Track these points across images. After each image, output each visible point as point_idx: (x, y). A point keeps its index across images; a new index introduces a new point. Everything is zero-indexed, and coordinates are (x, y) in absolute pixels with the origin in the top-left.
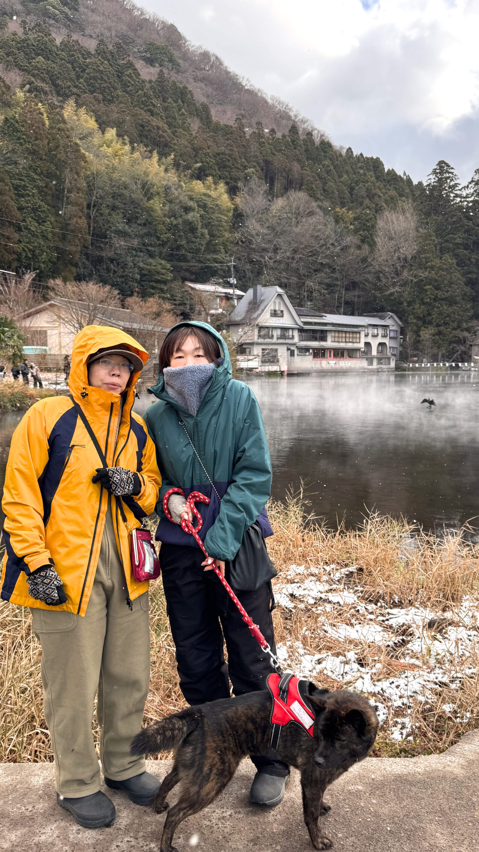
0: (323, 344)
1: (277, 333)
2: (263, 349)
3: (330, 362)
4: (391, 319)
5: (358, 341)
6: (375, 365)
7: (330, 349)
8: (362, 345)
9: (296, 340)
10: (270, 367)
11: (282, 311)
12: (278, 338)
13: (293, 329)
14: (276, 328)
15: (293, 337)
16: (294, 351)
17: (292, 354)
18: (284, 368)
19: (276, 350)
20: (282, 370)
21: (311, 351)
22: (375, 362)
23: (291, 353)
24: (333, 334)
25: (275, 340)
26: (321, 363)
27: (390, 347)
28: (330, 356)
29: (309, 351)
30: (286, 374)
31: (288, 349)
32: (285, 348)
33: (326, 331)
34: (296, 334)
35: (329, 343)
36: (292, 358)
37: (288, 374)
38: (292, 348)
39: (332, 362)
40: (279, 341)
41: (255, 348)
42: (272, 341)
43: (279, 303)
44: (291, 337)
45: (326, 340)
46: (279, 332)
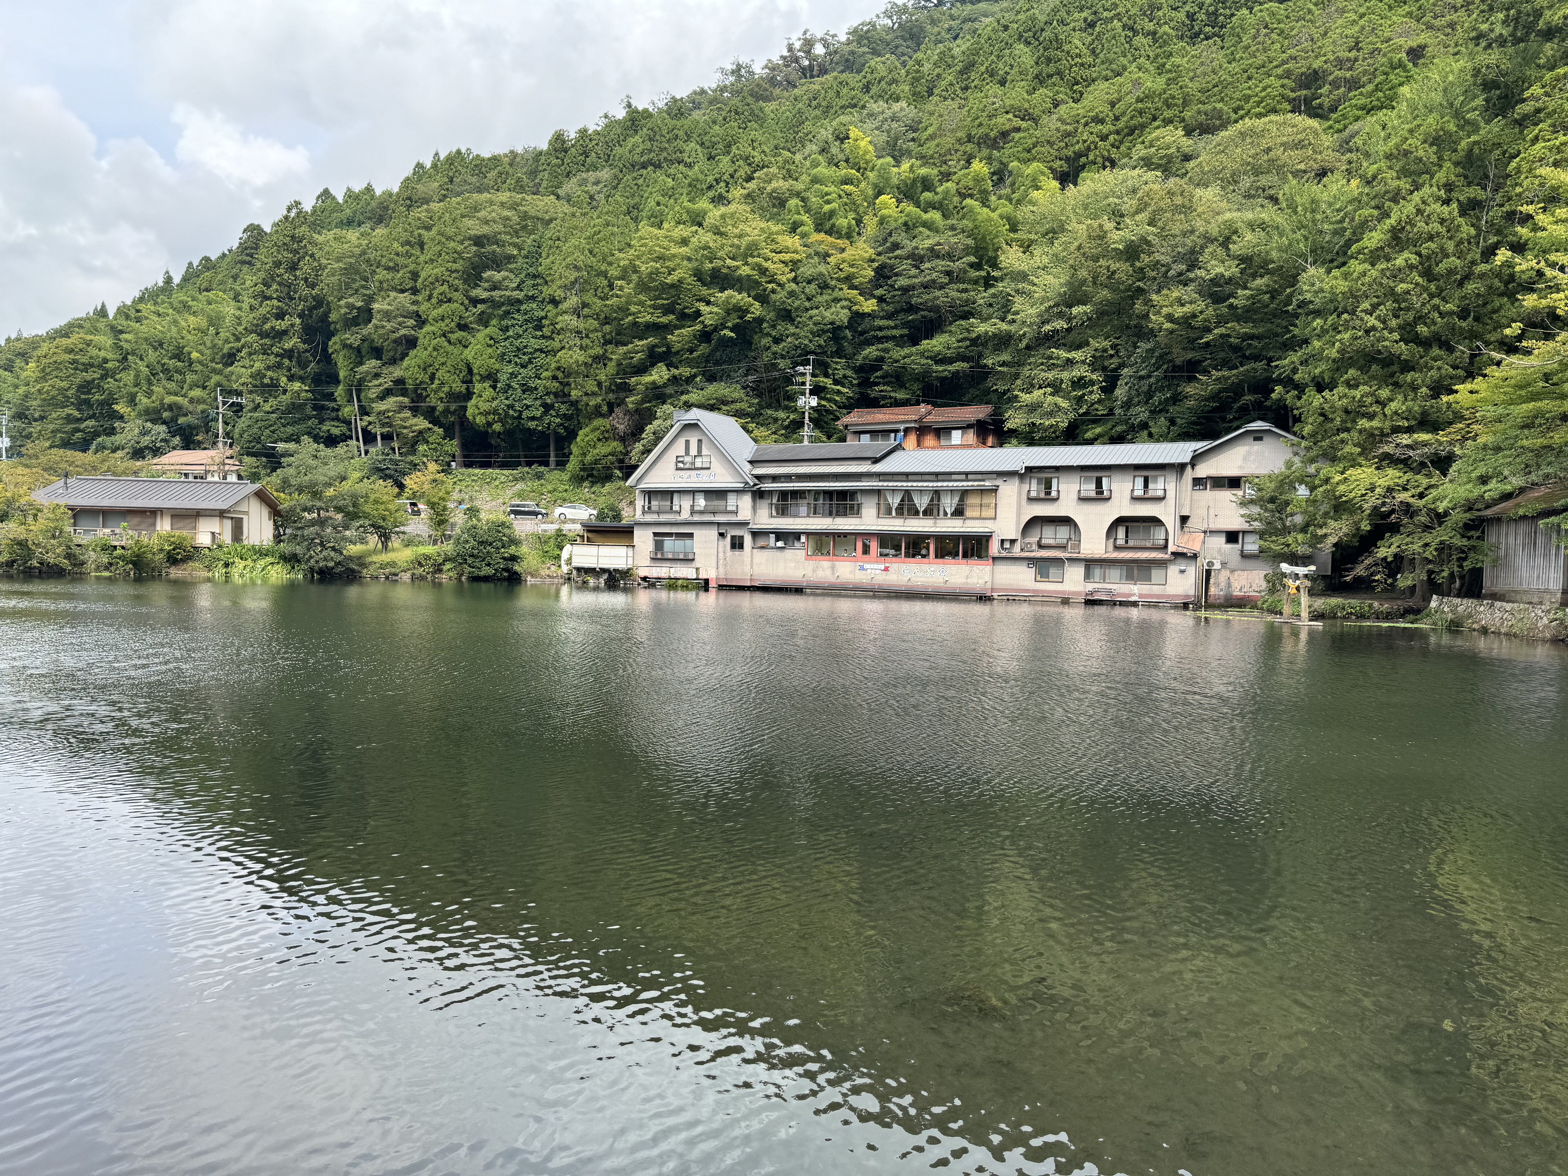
0: (843, 523)
1: (692, 502)
2: (655, 534)
3: (866, 566)
5: (989, 513)
7: (866, 535)
8: (1004, 524)
10: (672, 570)
12: (693, 512)
13: (738, 492)
14: (693, 492)
16: (742, 537)
17: (737, 544)
18: (711, 573)
19: (691, 535)
20: (703, 575)
21: (803, 539)
22: (1075, 573)
23: (732, 542)
25: (685, 515)
26: (833, 568)
28: (867, 550)
29: (799, 539)
30: (713, 584)
31: (722, 535)
32: (714, 531)
33: (858, 492)
34: (746, 502)
35: (868, 520)
36: (737, 553)
37: (721, 587)
38: (737, 532)
39: (876, 566)
40: (697, 518)
41: (637, 532)
42: (678, 518)
43: (700, 441)
44: (734, 508)
45: (857, 514)
46: (701, 502)
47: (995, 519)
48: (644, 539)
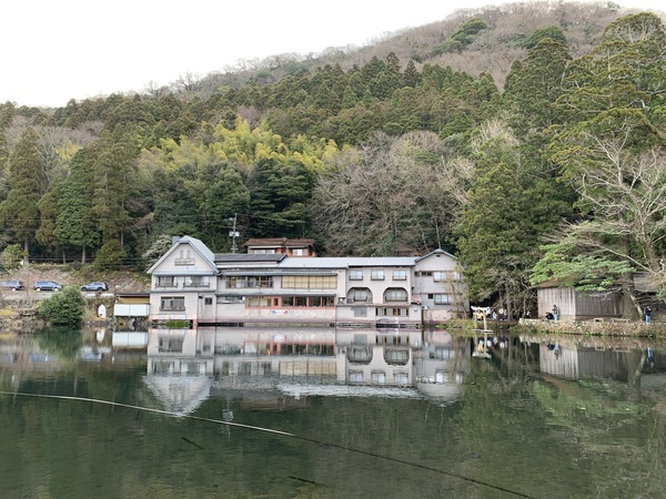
1: (184, 281)
2: (162, 298)
3: (276, 311)
5: (332, 286)
6: (371, 317)
7: (276, 296)
8: (342, 291)
10: (172, 316)
11: (193, 259)
12: (184, 286)
13: (209, 276)
14: (185, 276)
15: (209, 285)
16: (211, 298)
17: (209, 301)
18: (194, 317)
19: (183, 298)
20: (189, 318)
21: (244, 298)
22: (373, 311)
23: (206, 300)
24: (285, 279)
25: (180, 288)
26: (259, 312)
28: (276, 303)
29: (241, 298)
30: (195, 323)
31: (200, 297)
32: (196, 296)
33: (271, 276)
34: (214, 281)
35: (278, 288)
36: (209, 306)
37: (200, 324)
38: (208, 296)
39: (281, 311)
40: (186, 289)
41: (151, 296)
42: (175, 289)
43: (189, 251)
44: (207, 284)
45: (271, 286)
46: (189, 281)
47: (336, 288)
48: (155, 300)
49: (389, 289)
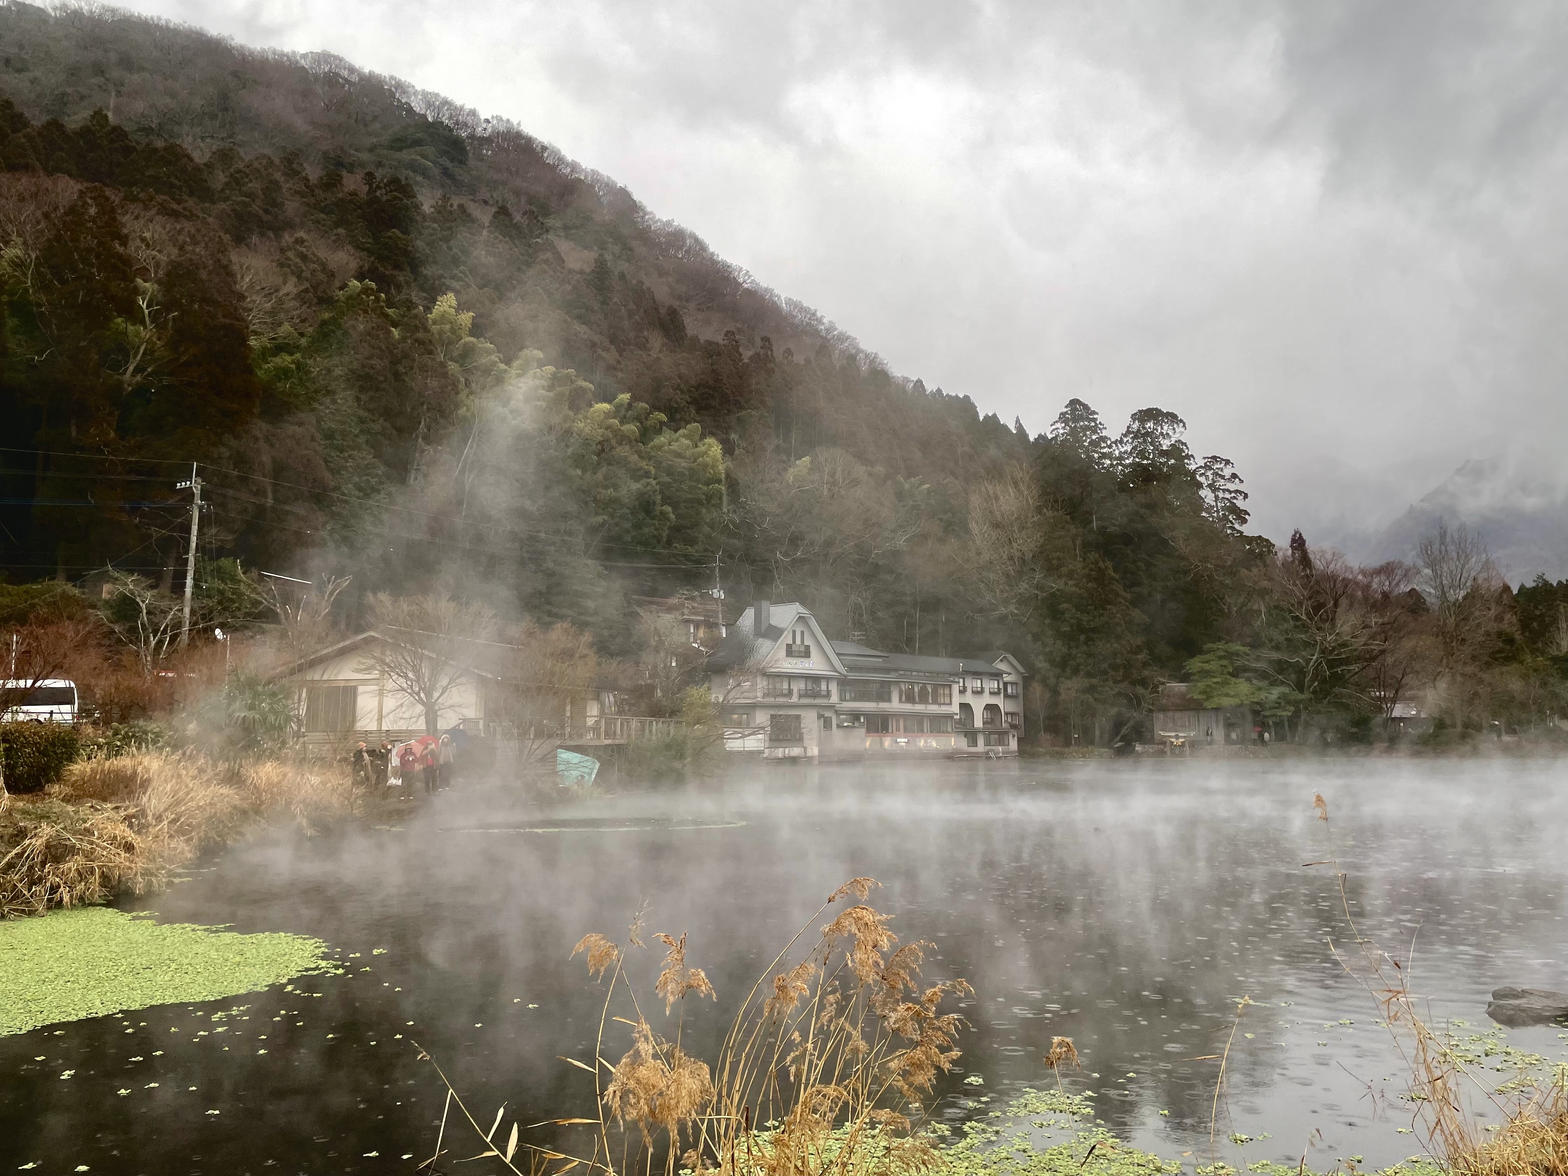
0: (884, 706)
1: (798, 686)
2: (773, 716)
3: (899, 740)
4: (1005, 663)
5: (947, 700)
6: (981, 747)
7: (898, 716)
8: (955, 708)
9: (834, 698)
10: (787, 750)
11: (808, 647)
12: (800, 696)
13: (828, 679)
14: (797, 677)
15: (828, 695)
16: (831, 718)
17: (827, 724)
18: (814, 751)
19: (798, 717)
20: (809, 754)
21: (863, 719)
22: (981, 740)
23: (825, 722)
25: (795, 699)
26: (881, 742)
27: (1007, 714)
28: (898, 730)
29: (858, 719)
31: (820, 716)
32: (813, 713)
33: (890, 683)
34: (834, 688)
35: (895, 705)
36: (828, 732)
38: (827, 714)
39: (903, 740)
40: (803, 701)
42: (791, 701)
43: (802, 633)
44: (825, 693)
45: (889, 700)
46: (802, 685)
47: (951, 704)
49: (988, 707)
